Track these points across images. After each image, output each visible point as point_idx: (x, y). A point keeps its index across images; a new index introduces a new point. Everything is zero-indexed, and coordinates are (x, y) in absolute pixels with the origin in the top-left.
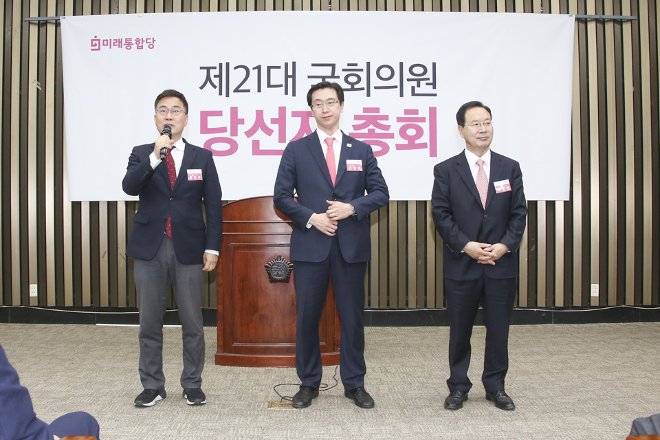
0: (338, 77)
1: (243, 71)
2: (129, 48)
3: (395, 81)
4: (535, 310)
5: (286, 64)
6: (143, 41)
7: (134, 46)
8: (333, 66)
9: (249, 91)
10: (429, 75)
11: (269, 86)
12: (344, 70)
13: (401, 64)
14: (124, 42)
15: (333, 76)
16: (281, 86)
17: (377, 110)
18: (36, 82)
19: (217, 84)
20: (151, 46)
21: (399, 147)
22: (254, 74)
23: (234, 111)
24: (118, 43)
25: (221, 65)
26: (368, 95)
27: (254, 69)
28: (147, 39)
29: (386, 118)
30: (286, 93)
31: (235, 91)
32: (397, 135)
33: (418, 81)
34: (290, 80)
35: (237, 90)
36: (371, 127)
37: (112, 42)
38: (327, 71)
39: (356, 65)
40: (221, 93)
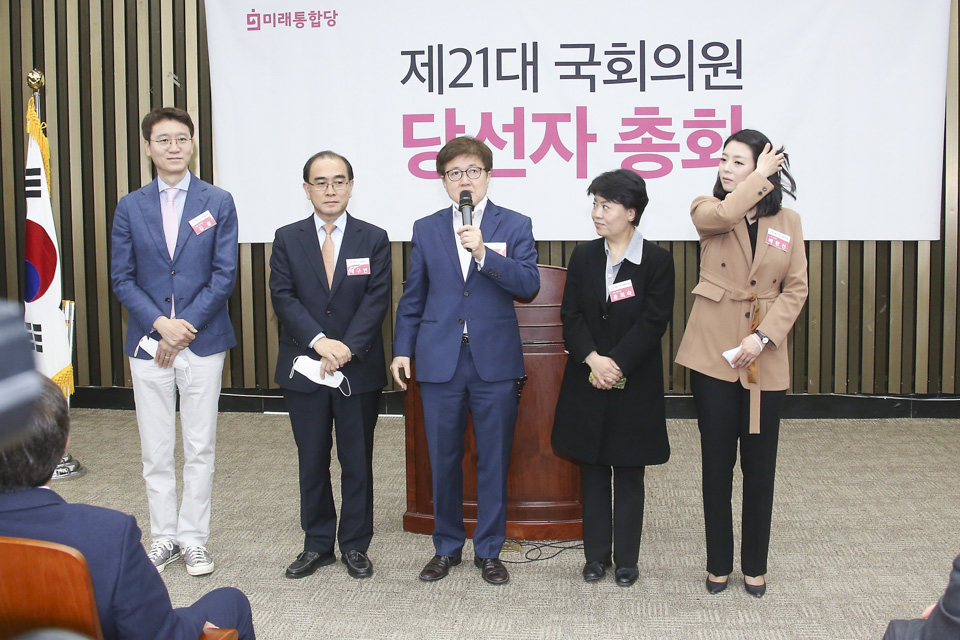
0: (599, 64)
1: (463, 57)
2: (300, 25)
3: (682, 68)
4: (885, 397)
5: (524, 46)
6: (320, 16)
7: (308, 24)
8: (592, 47)
9: (471, 85)
10: (732, 58)
11: (500, 77)
12: (607, 53)
13: (691, 43)
14: (293, 17)
15: (591, 62)
16: (517, 77)
17: (655, 110)
18: (173, 76)
19: (425, 76)
20: (332, 23)
21: (687, 164)
22: (478, 60)
23: (450, 114)
24: (286, 18)
25: (430, 48)
26: (643, 89)
27: (477, 53)
28: (325, 13)
29: (668, 121)
30: (524, 87)
31: (451, 86)
32: (684, 147)
33: (716, 68)
34: (530, 69)
35: (454, 84)
36: (647, 135)
37: (277, 17)
38: (583, 55)
39: (625, 45)
40: (431, 90)
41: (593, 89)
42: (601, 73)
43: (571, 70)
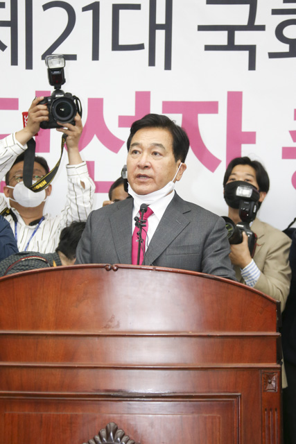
0: (262, 28)
1: (61, 15)
8: (252, 3)
9: (74, 57)
11: (116, 46)
12: (275, 12)
15: (251, 26)
16: (141, 47)
19: (7, 42)
22: (84, 20)
27: (85, 9)
30: (152, 62)
31: (44, 56)
34: (160, 35)
35: (48, 55)
38: (239, 15)
40: (14, 61)
41: (252, 66)
42: (266, 42)
43: (221, 38)
